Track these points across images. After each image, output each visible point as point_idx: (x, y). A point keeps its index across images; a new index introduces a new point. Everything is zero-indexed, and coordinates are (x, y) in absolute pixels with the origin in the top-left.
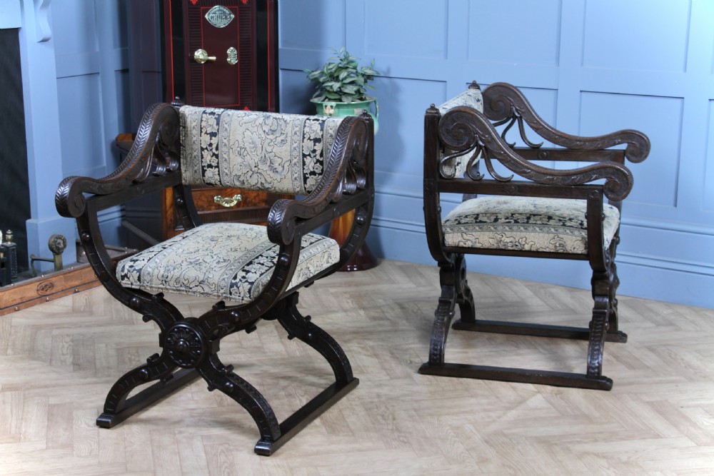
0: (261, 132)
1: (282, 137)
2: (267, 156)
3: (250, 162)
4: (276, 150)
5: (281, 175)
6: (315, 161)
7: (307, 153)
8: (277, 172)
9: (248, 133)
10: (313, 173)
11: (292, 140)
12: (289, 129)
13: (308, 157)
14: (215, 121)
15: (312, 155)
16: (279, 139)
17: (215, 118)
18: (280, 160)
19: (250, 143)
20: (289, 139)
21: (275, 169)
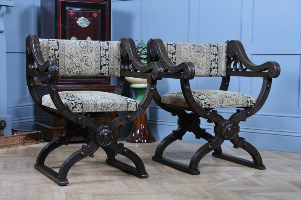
0: (80, 48)
1: (90, 50)
2: (84, 58)
3: (75, 62)
4: (88, 55)
5: (90, 67)
6: (106, 59)
7: (102, 56)
8: (88, 65)
9: (73, 48)
10: (105, 65)
11: (95, 50)
12: (93, 46)
13: (103, 58)
14: (56, 43)
15: (105, 56)
16: (89, 50)
17: (56, 42)
18: (90, 60)
19: (75, 53)
20: (94, 50)
21: (88, 64)
